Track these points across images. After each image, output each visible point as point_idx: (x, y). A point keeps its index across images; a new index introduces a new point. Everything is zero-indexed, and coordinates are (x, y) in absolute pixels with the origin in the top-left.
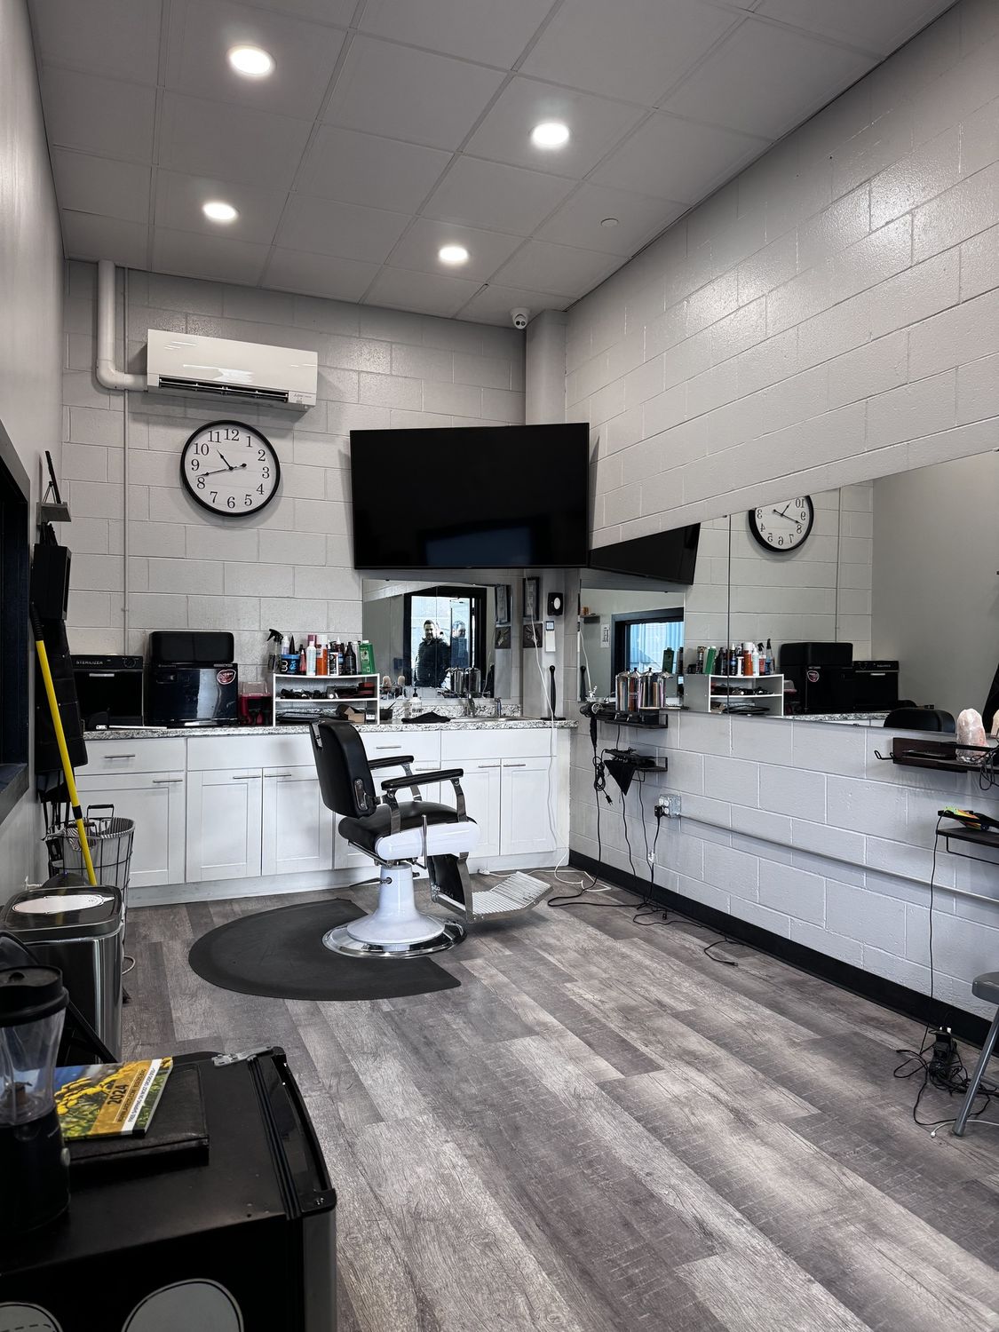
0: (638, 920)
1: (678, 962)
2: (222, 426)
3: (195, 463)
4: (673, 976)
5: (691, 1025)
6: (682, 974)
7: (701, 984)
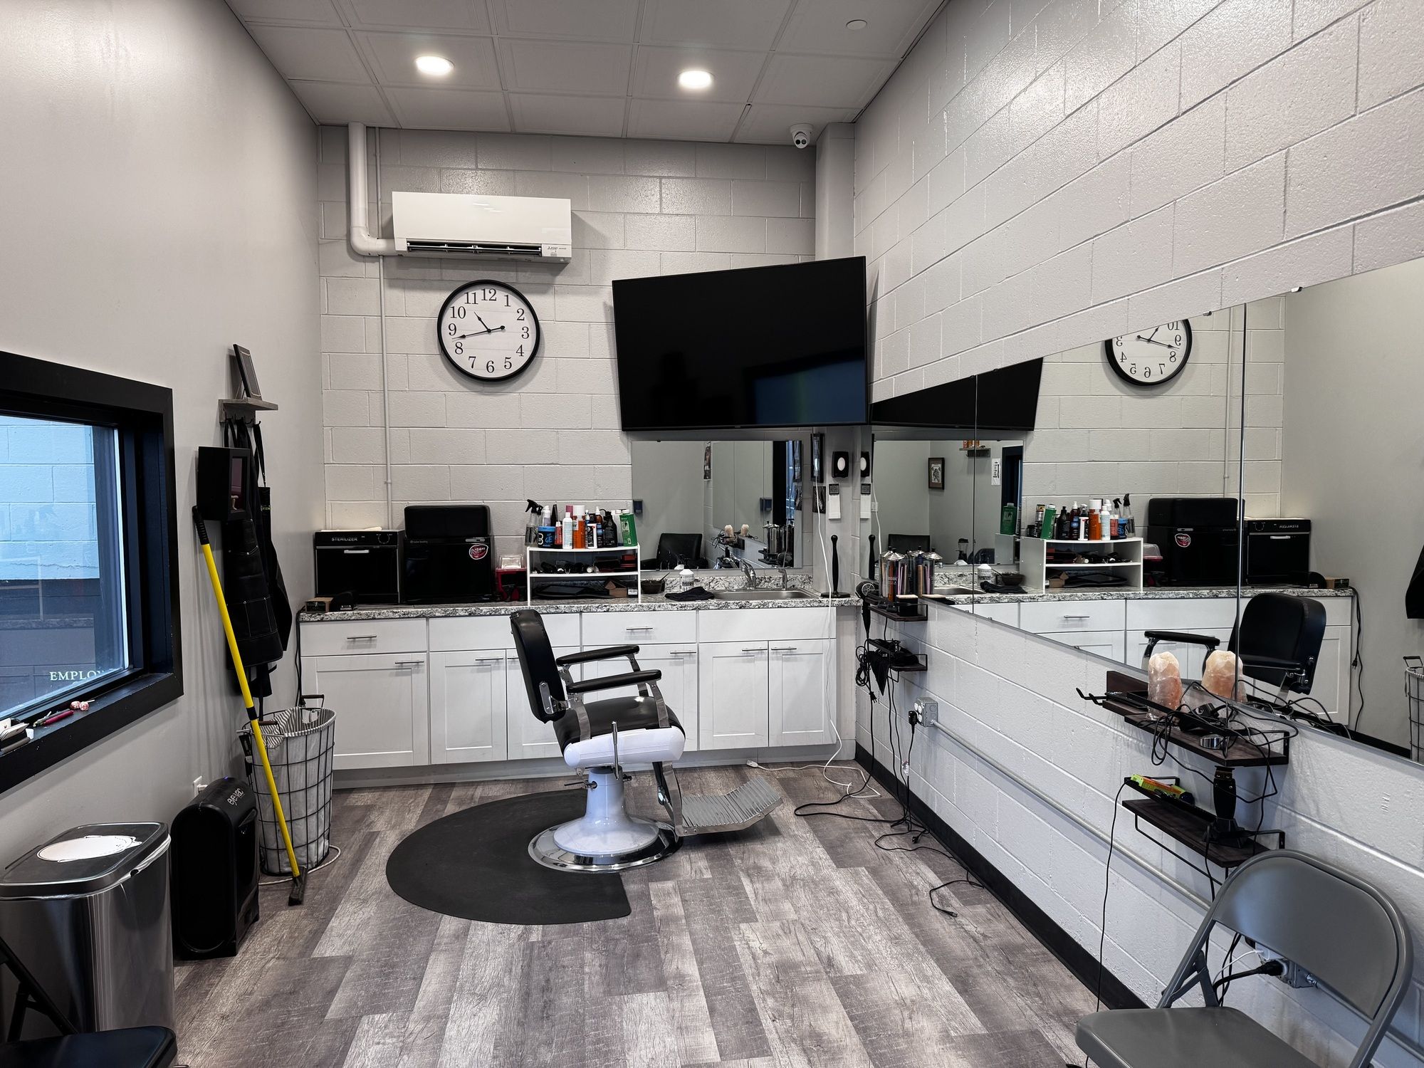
0: (883, 843)
1: (888, 904)
2: (478, 287)
3: (452, 327)
4: (869, 925)
5: (844, 995)
6: (883, 923)
7: (896, 940)
